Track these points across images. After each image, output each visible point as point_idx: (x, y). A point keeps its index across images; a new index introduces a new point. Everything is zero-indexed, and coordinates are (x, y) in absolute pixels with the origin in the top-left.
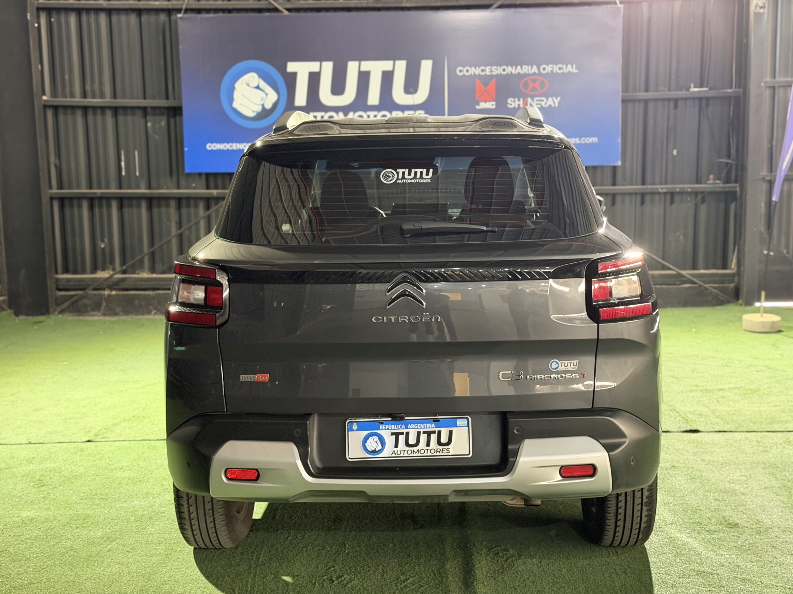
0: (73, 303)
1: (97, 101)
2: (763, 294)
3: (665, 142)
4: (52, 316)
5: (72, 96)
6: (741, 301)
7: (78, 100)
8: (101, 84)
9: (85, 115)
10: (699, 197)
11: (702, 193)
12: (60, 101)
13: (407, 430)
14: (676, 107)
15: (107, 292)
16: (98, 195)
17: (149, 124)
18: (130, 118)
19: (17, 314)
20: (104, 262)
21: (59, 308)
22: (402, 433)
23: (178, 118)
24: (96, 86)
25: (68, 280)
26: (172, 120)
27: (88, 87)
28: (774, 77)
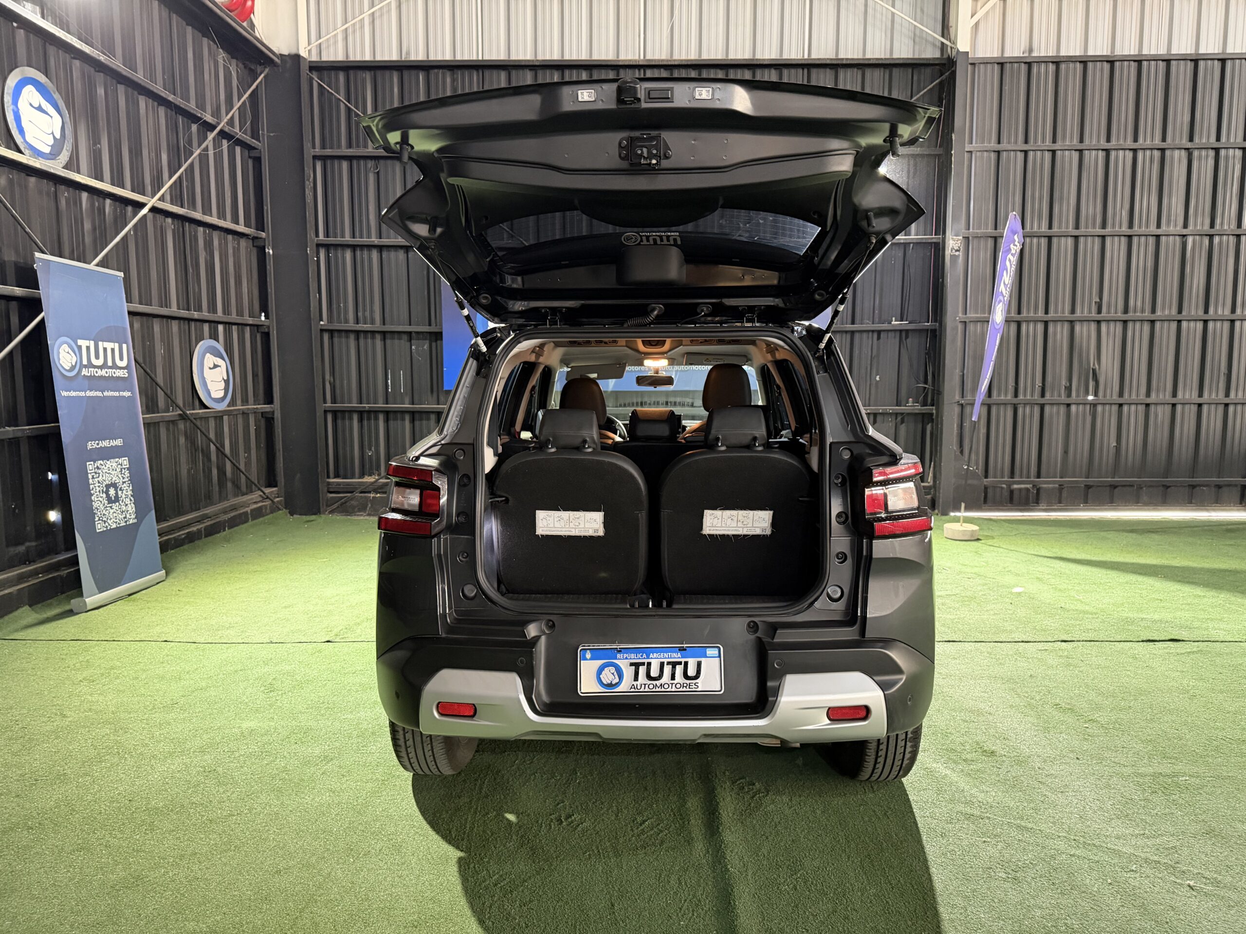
0: (342, 504)
1: (367, 327)
2: (963, 505)
3: (869, 369)
4: (323, 516)
5: (346, 321)
6: (936, 511)
7: (351, 325)
8: (372, 311)
9: (357, 339)
10: (899, 418)
11: (902, 414)
12: (336, 326)
13: (649, 660)
14: (879, 338)
15: (372, 495)
16: (367, 409)
17: (413, 347)
18: (396, 341)
19: (292, 514)
20: (371, 468)
21: (330, 509)
22: (643, 664)
23: (439, 342)
24: (368, 314)
25: (338, 484)
26: (434, 344)
27: (360, 314)
28: (966, 314)
